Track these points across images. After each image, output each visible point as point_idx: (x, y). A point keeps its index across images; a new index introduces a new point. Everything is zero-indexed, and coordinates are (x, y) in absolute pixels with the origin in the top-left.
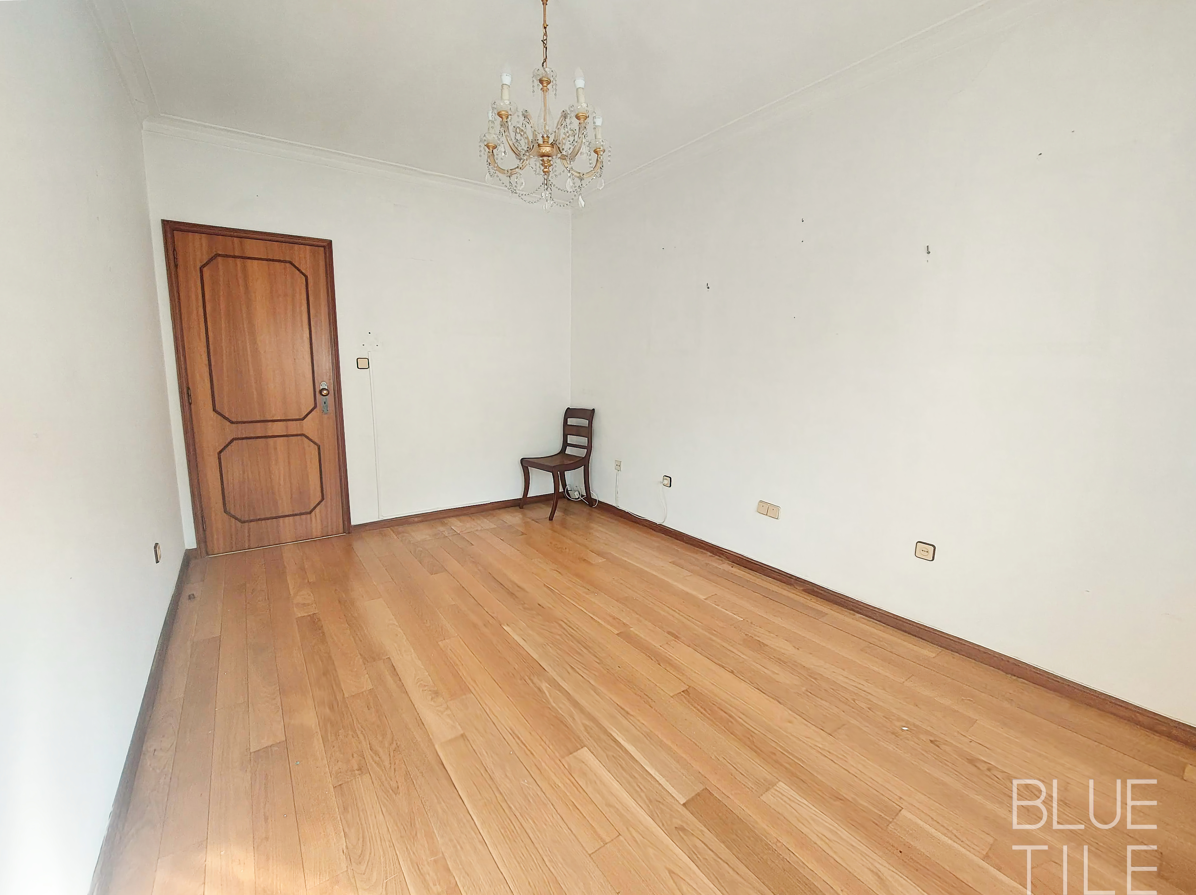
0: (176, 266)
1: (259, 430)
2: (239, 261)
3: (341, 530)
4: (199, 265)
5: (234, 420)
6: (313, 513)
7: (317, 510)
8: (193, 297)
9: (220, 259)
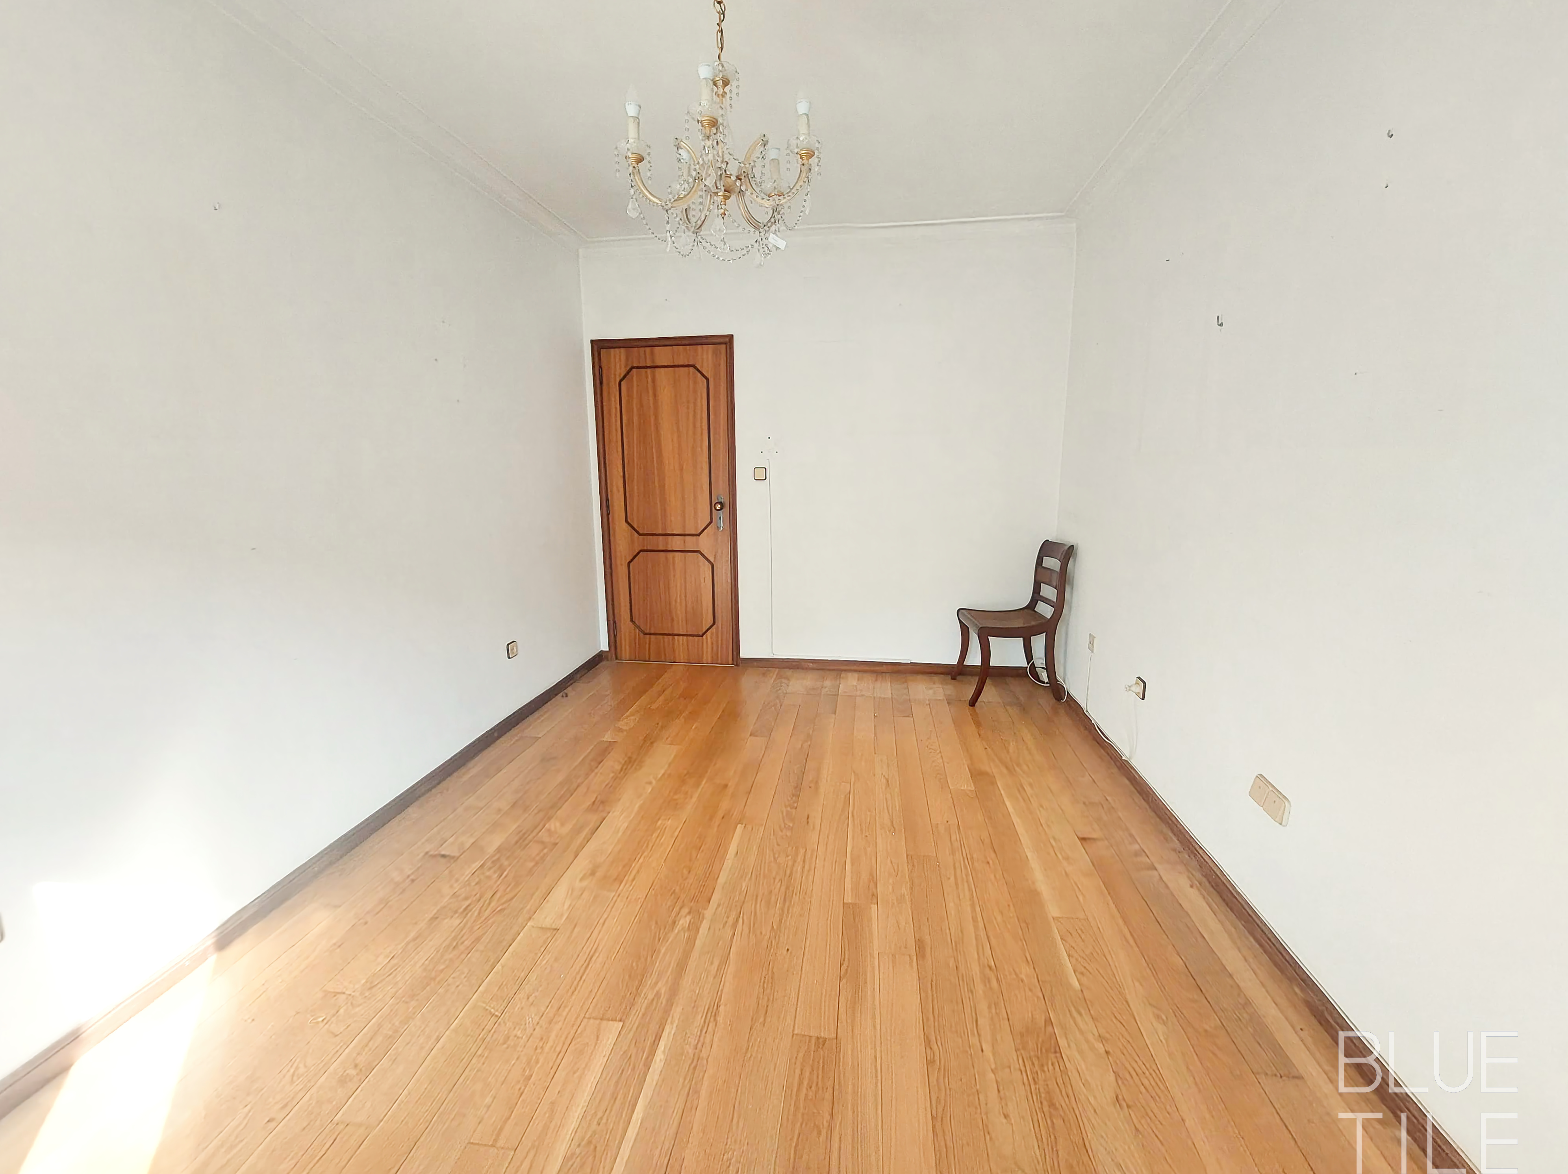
0: (601, 383)
1: (660, 543)
2: (649, 370)
3: (730, 661)
4: (618, 380)
5: (641, 532)
6: (704, 637)
7: (709, 633)
8: (613, 411)
9: (634, 370)
